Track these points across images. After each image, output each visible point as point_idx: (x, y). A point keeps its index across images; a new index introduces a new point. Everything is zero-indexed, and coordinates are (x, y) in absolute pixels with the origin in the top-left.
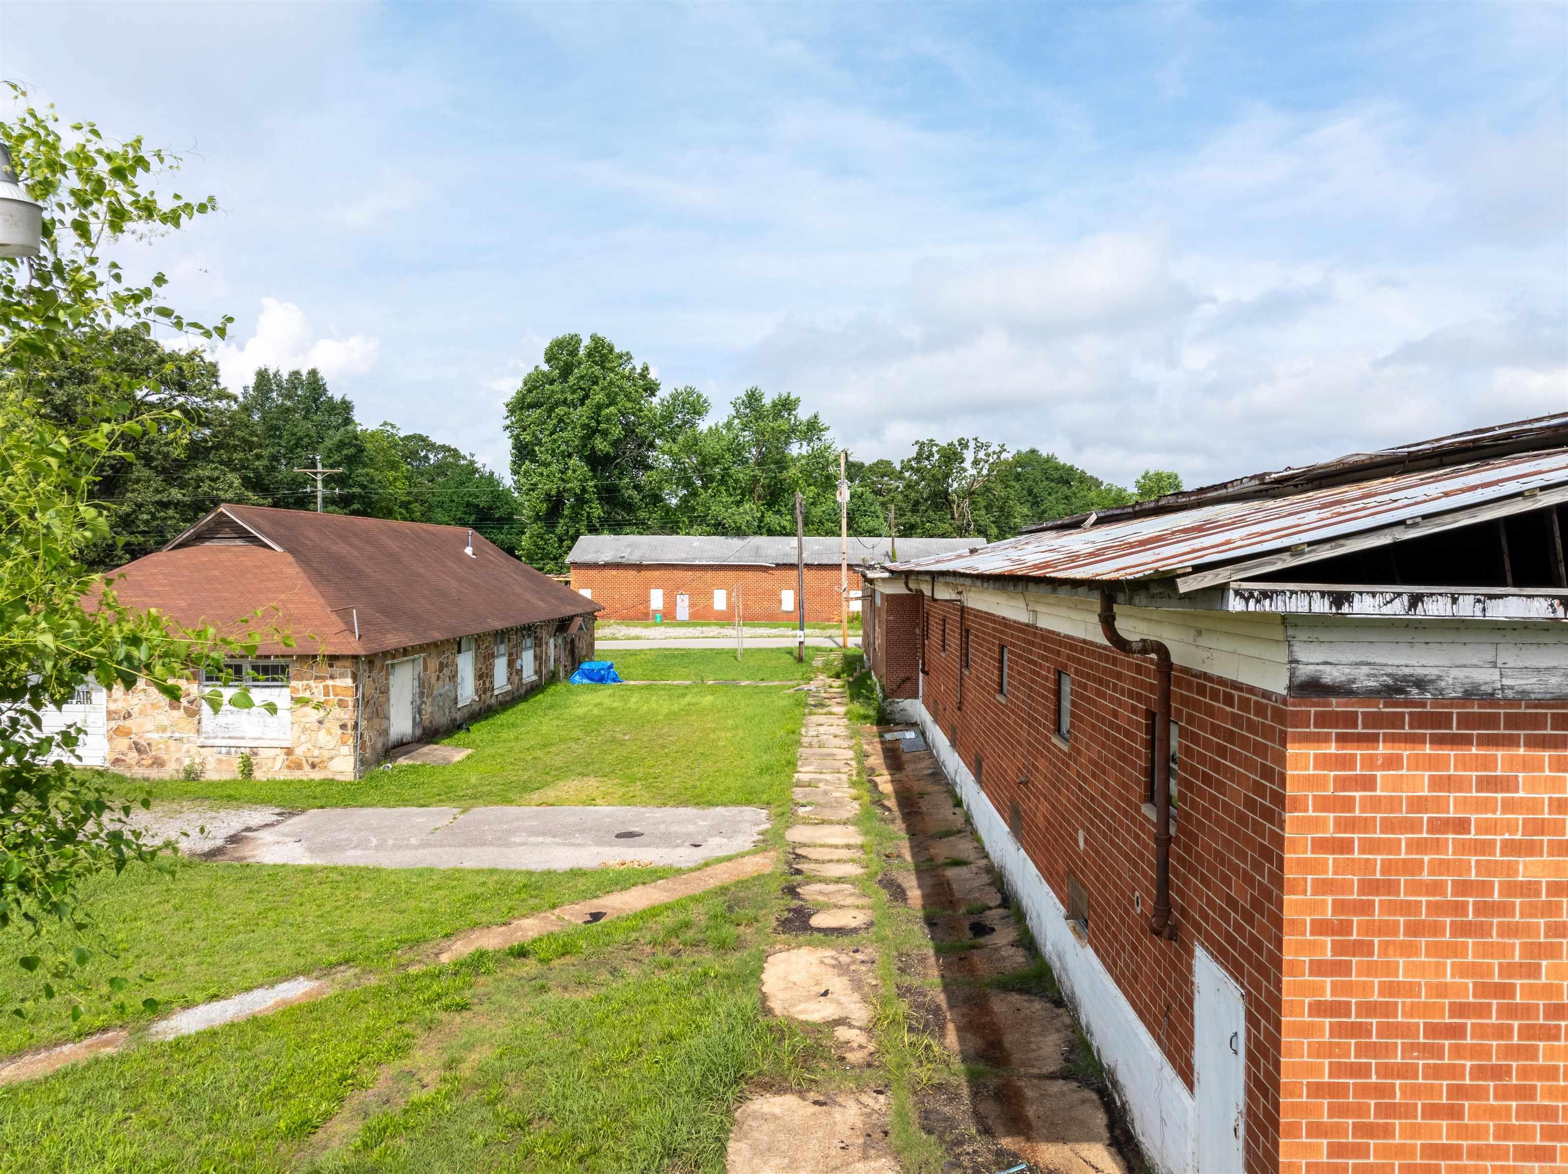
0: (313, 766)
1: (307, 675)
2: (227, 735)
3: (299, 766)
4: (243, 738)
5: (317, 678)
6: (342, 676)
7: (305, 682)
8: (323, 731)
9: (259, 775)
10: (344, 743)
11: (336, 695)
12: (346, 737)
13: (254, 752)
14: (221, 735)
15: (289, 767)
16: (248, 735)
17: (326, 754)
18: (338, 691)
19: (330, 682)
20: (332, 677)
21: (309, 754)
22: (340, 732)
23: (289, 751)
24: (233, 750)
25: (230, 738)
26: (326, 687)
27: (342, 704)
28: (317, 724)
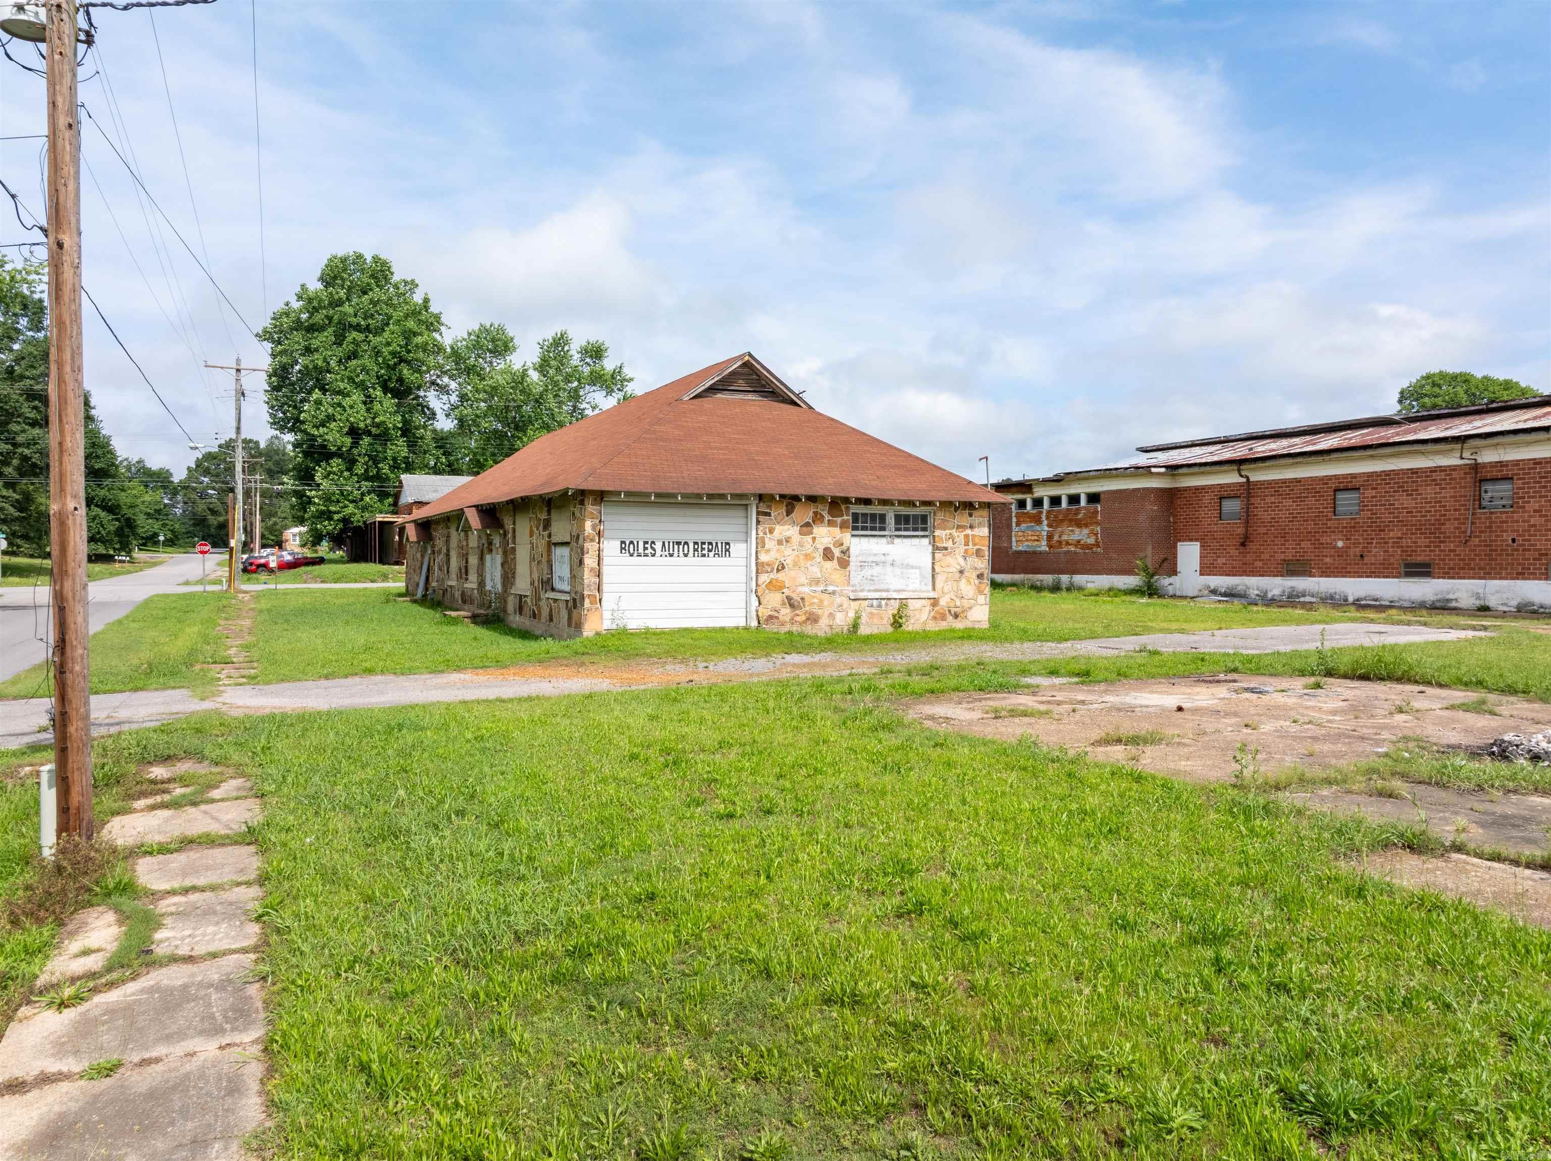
0: (956, 616)
1: (950, 525)
2: (872, 588)
3: (943, 618)
4: (888, 591)
5: (959, 527)
6: (980, 525)
7: (948, 532)
8: (964, 581)
9: (909, 626)
10: (981, 592)
11: (975, 544)
12: (983, 586)
13: (903, 604)
14: (867, 588)
15: (935, 618)
16: (892, 587)
17: (966, 604)
18: (977, 540)
19: (969, 532)
20: (971, 527)
21: (952, 605)
22: (977, 582)
23: (935, 602)
24: (883, 602)
25: (876, 591)
26: (967, 536)
27: (978, 553)
28: (958, 575)
